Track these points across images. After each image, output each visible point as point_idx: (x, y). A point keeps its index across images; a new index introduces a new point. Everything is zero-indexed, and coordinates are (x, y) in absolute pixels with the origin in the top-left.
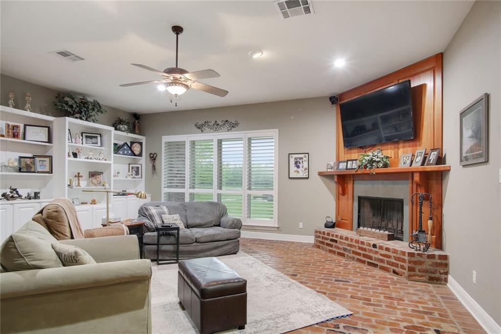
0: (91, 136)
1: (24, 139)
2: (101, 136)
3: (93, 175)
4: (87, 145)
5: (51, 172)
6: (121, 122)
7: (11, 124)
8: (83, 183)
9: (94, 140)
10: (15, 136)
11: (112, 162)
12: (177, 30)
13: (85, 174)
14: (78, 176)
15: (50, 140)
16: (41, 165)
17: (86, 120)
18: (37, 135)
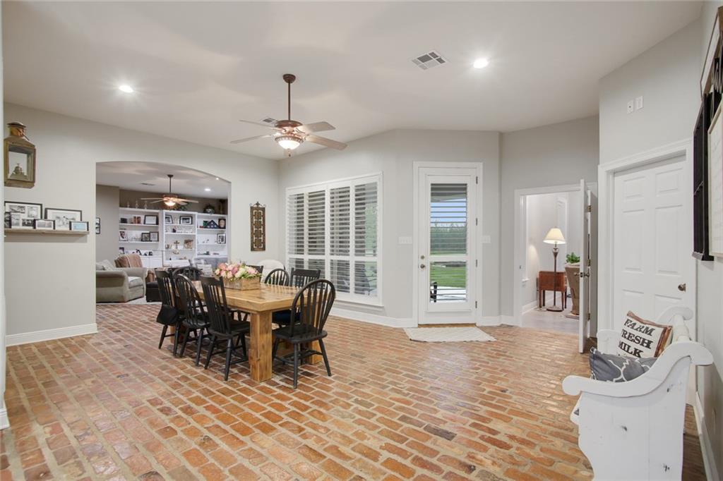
0: (185, 218)
1: (145, 223)
2: (192, 218)
3: (187, 242)
4: (183, 224)
5: (158, 240)
6: (209, 206)
7: (137, 216)
8: (180, 247)
9: (187, 221)
10: (139, 222)
11: (196, 234)
12: (170, 176)
13: (182, 241)
14: (177, 243)
15: (157, 223)
16: (153, 237)
17: (178, 210)
18: (151, 221)
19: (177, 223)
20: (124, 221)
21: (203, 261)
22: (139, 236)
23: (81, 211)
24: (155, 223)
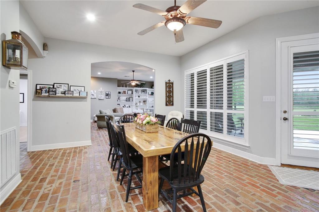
0: (143, 91)
1: (127, 94)
2: (146, 91)
3: (144, 101)
4: (143, 94)
5: (132, 101)
7: (124, 91)
8: (141, 104)
9: (144, 92)
10: (125, 93)
11: (148, 98)
12: (133, 71)
13: (142, 101)
14: (140, 102)
15: (132, 94)
16: (131, 99)
17: (140, 87)
18: (130, 92)
19: (140, 93)
20: (119, 93)
21: (149, 110)
22: (125, 99)
23: (84, 87)
24: (131, 93)
